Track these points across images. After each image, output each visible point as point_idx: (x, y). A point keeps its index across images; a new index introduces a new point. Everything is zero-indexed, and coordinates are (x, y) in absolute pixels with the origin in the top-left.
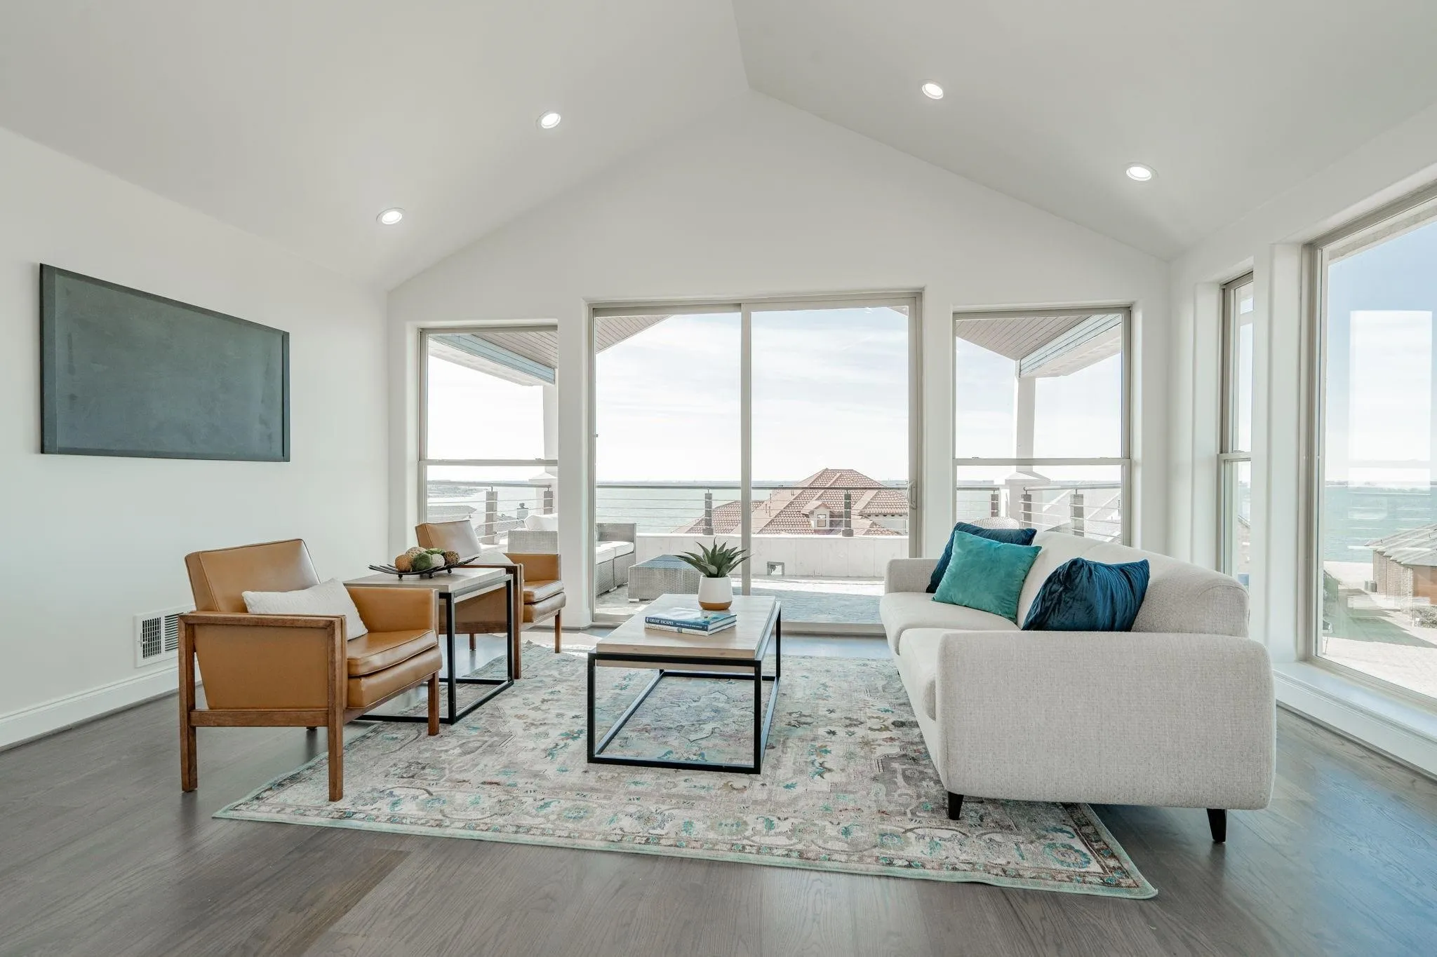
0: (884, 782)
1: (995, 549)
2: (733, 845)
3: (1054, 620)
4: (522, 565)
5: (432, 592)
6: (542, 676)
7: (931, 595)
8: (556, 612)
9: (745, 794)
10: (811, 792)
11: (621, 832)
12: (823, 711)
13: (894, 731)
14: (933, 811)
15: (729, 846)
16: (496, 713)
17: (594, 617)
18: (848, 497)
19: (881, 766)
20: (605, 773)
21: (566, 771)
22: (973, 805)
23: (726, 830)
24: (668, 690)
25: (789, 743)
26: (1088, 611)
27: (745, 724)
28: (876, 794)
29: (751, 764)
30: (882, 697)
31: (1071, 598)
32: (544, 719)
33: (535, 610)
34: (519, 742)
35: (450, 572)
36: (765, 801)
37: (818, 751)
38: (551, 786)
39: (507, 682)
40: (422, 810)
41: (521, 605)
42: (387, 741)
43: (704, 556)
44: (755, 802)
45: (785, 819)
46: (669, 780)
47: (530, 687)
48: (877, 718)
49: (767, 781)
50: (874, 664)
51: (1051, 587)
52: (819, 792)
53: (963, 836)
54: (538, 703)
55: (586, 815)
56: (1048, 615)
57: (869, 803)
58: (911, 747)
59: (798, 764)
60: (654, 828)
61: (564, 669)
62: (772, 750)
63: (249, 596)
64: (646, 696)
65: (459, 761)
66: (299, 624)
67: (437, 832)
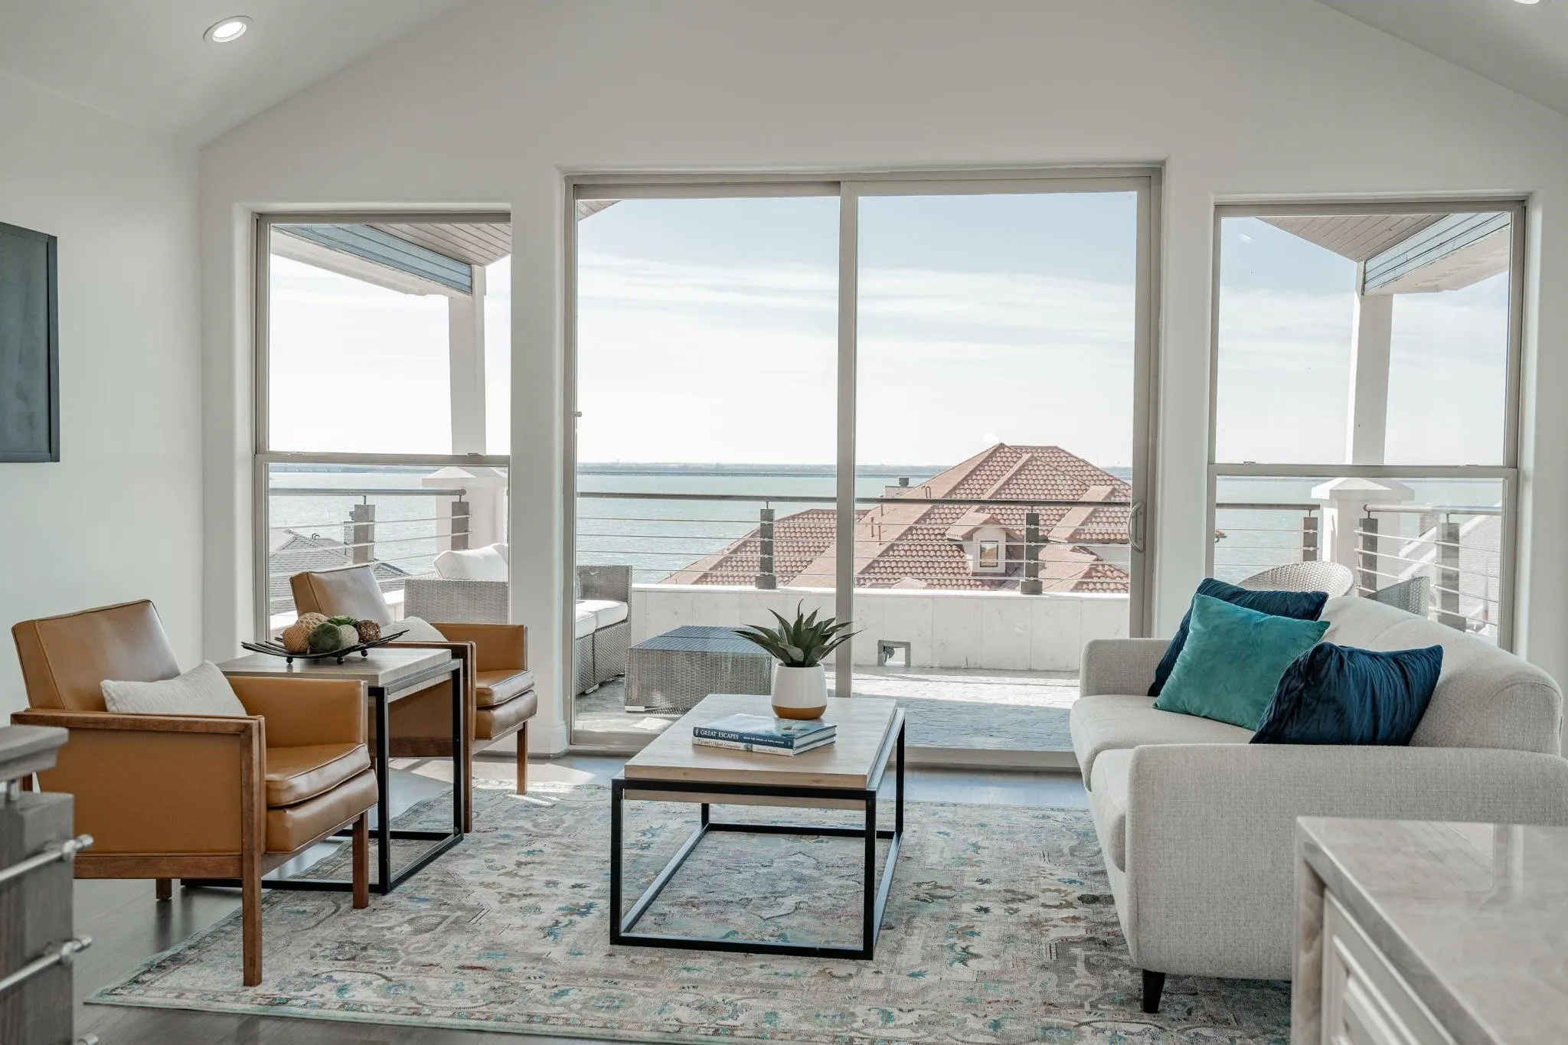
0: (1057, 972)
1: (1257, 624)
2: (837, 1037)
3: (1292, 730)
4: (474, 644)
5: (360, 686)
6: (505, 828)
7: (1154, 700)
8: (519, 726)
9: (851, 983)
10: (948, 981)
11: (676, 1023)
12: (970, 882)
13: (1081, 909)
14: (1122, 1003)
15: (830, 1038)
16: (449, 880)
17: (573, 737)
18: (1033, 519)
19: (1054, 951)
20: (638, 957)
21: (580, 954)
22: (1182, 997)
23: (827, 1021)
24: (720, 849)
25: (917, 922)
26: (1338, 716)
27: (845, 897)
28: (1043, 984)
29: (859, 946)
30: (1067, 863)
31: (1315, 699)
32: (528, 889)
33: (493, 719)
34: (498, 918)
35: (364, 654)
36: (881, 991)
37: (960, 932)
38: (562, 971)
39: (450, 838)
40: (384, 996)
41: (473, 709)
42: (293, 916)
43: (780, 632)
44: (866, 992)
45: (909, 1011)
46: (738, 965)
47: (492, 845)
48: (1055, 891)
49: (883, 968)
50: (1061, 816)
51: (1290, 682)
52: (960, 982)
53: (1158, 1030)
54: (512, 867)
55: (623, 1004)
56: (1284, 722)
57: (1032, 994)
58: (1104, 929)
59: (929, 949)
60: (723, 1019)
61: (540, 820)
62: (890, 931)
63: (111, 687)
64: (684, 858)
65: (413, 941)
66: (195, 729)
67: (415, 1020)
